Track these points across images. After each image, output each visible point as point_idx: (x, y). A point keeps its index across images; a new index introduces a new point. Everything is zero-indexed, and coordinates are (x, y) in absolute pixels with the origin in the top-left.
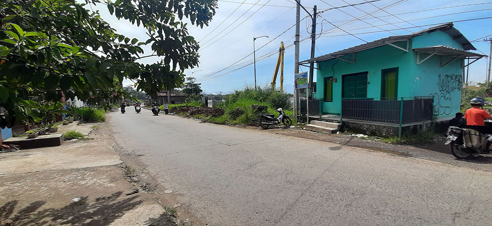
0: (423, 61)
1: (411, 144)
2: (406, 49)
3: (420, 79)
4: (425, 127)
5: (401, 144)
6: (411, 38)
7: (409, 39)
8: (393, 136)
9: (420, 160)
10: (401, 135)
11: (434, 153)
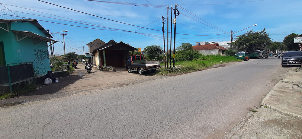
0: (21, 39)
1: (21, 95)
2: (7, 30)
3: (21, 51)
4: (30, 82)
5: (13, 97)
6: (10, 22)
7: (8, 23)
8: (6, 93)
9: (27, 103)
10: (13, 91)
11: (36, 96)
